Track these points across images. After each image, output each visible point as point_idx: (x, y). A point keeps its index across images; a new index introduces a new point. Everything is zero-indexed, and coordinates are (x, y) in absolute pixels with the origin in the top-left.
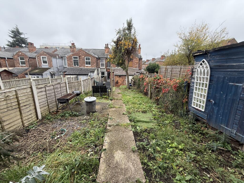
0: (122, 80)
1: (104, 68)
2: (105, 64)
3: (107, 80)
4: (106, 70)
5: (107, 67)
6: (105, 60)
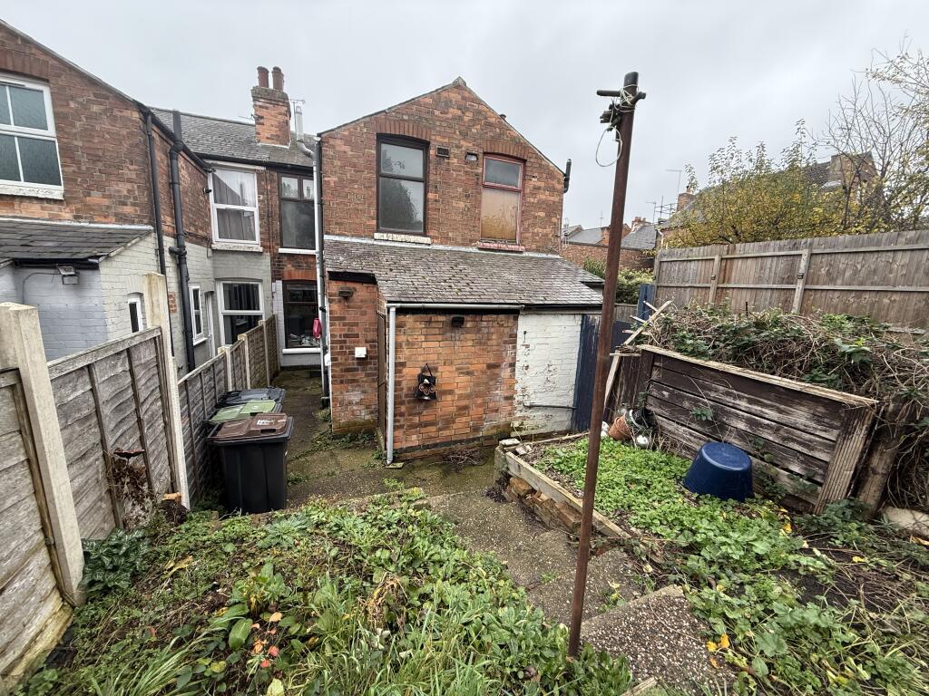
0: (478, 366)
1: (251, 250)
2: (261, 217)
3: (285, 351)
4: (273, 265)
5: (282, 247)
6: (263, 183)
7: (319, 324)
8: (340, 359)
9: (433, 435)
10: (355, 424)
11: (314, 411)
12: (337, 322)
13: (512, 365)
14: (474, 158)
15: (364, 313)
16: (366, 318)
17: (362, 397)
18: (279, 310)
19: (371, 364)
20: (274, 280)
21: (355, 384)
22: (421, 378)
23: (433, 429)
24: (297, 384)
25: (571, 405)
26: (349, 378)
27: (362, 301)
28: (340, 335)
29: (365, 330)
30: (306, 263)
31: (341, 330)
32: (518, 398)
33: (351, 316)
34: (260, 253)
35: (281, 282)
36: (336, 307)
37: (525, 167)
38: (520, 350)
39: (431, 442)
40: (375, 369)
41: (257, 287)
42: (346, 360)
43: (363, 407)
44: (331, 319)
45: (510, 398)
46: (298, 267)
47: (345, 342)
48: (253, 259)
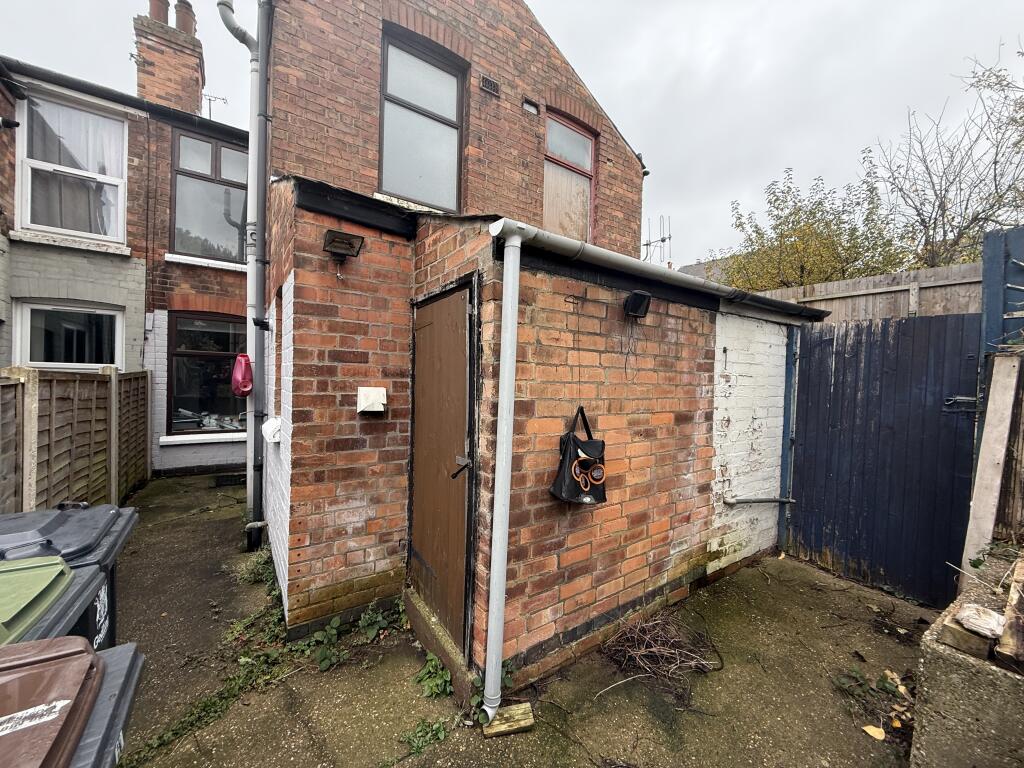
0: (663, 417)
1: (103, 249)
2: (132, 195)
3: (165, 439)
4: (150, 282)
5: (171, 251)
6: (141, 138)
7: (248, 364)
8: (319, 415)
9: (583, 598)
10: (349, 588)
11: (226, 557)
12: (314, 320)
13: (709, 417)
14: (533, 110)
15: (381, 305)
16: (388, 315)
17: (371, 513)
18: (157, 362)
19: (393, 428)
20: (151, 307)
21: (354, 482)
22: (567, 445)
23: (583, 582)
24: (185, 501)
25: (776, 494)
26: (341, 464)
27: (378, 275)
28: (321, 355)
29: (384, 345)
30: (219, 284)
31: (324, 340)
32: (716, 488)
33: (350, 307)
34: (124, 258)
35: (166, 312)
36: (311, 279)
37: (597, 144)
38: (720, 385)
39: (581, 621)
40: (404, 441)
41: (112, 319)
42: (333, 418)
43: (373, 539)
44: (299, 308)
45: (705, 489)
46: (204, 289)
47: (331, 371)
48: (107, 267)
